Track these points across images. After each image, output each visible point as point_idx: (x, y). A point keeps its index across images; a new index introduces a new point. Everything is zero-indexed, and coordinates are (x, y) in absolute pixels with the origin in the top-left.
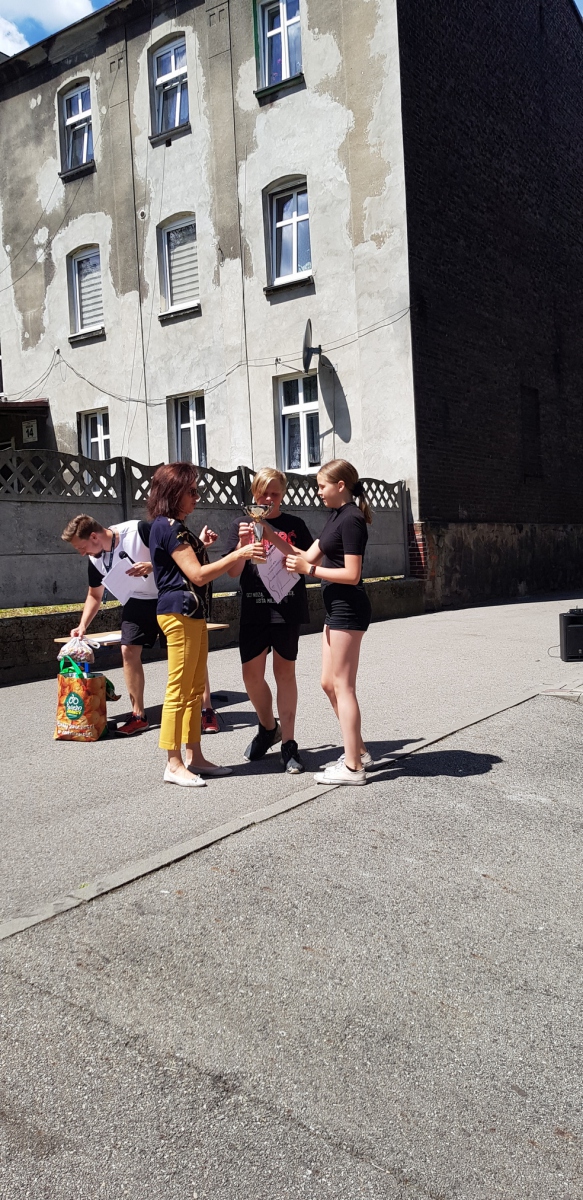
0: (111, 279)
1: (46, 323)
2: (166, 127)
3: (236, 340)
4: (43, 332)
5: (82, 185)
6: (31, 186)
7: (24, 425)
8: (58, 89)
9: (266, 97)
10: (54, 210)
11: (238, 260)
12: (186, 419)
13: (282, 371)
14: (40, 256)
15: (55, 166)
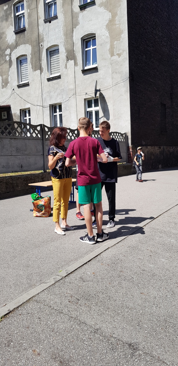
0: (31, 66)
1: (9, 80)
2: (49, 17)
3: (72, 87)
4: (9, 83)
5: (21, 35)
6: (4, 35)
7: (3, 113)
8: (13, 3)
9: (83, 7)
10: (12, 43)
11: (73, 61)
12: (56, 112)
13: (88, 97)
14: (8, 58)
15: (12, 29)
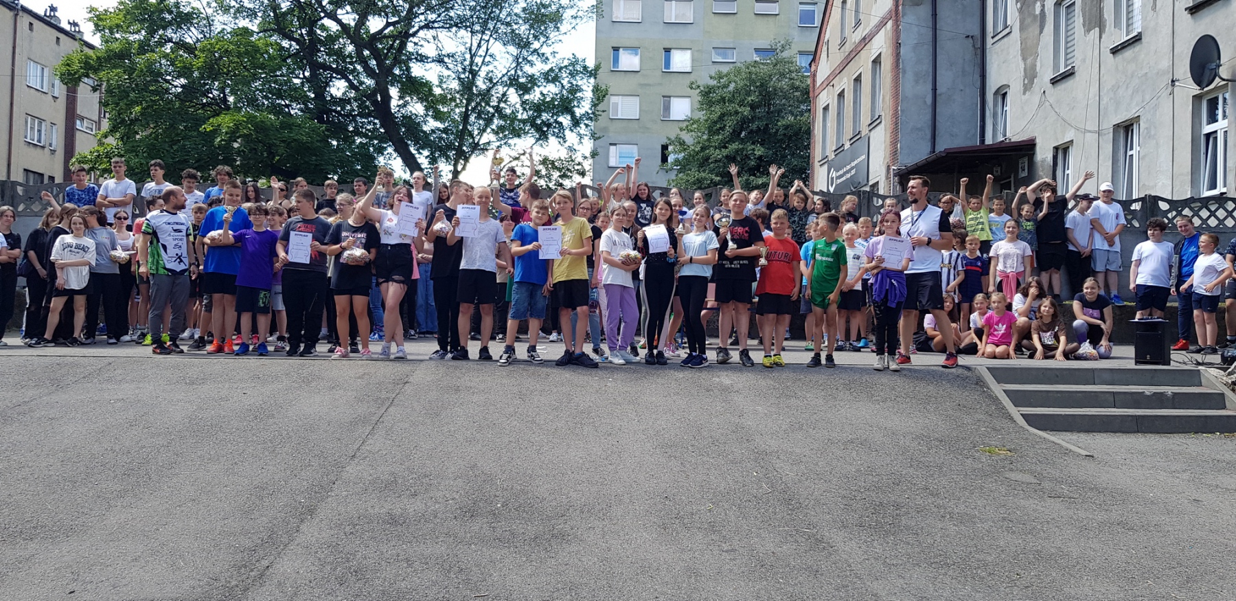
0: (1082, 21)
1: (1038, 69)
3: (1165, 63)
4: (1037, 75)
7: (1022, 160)
14: (1038, 8)
